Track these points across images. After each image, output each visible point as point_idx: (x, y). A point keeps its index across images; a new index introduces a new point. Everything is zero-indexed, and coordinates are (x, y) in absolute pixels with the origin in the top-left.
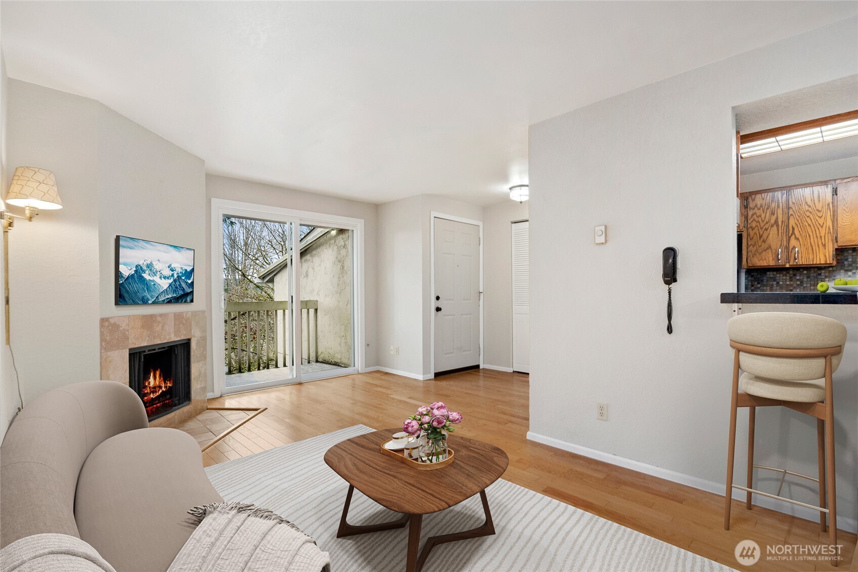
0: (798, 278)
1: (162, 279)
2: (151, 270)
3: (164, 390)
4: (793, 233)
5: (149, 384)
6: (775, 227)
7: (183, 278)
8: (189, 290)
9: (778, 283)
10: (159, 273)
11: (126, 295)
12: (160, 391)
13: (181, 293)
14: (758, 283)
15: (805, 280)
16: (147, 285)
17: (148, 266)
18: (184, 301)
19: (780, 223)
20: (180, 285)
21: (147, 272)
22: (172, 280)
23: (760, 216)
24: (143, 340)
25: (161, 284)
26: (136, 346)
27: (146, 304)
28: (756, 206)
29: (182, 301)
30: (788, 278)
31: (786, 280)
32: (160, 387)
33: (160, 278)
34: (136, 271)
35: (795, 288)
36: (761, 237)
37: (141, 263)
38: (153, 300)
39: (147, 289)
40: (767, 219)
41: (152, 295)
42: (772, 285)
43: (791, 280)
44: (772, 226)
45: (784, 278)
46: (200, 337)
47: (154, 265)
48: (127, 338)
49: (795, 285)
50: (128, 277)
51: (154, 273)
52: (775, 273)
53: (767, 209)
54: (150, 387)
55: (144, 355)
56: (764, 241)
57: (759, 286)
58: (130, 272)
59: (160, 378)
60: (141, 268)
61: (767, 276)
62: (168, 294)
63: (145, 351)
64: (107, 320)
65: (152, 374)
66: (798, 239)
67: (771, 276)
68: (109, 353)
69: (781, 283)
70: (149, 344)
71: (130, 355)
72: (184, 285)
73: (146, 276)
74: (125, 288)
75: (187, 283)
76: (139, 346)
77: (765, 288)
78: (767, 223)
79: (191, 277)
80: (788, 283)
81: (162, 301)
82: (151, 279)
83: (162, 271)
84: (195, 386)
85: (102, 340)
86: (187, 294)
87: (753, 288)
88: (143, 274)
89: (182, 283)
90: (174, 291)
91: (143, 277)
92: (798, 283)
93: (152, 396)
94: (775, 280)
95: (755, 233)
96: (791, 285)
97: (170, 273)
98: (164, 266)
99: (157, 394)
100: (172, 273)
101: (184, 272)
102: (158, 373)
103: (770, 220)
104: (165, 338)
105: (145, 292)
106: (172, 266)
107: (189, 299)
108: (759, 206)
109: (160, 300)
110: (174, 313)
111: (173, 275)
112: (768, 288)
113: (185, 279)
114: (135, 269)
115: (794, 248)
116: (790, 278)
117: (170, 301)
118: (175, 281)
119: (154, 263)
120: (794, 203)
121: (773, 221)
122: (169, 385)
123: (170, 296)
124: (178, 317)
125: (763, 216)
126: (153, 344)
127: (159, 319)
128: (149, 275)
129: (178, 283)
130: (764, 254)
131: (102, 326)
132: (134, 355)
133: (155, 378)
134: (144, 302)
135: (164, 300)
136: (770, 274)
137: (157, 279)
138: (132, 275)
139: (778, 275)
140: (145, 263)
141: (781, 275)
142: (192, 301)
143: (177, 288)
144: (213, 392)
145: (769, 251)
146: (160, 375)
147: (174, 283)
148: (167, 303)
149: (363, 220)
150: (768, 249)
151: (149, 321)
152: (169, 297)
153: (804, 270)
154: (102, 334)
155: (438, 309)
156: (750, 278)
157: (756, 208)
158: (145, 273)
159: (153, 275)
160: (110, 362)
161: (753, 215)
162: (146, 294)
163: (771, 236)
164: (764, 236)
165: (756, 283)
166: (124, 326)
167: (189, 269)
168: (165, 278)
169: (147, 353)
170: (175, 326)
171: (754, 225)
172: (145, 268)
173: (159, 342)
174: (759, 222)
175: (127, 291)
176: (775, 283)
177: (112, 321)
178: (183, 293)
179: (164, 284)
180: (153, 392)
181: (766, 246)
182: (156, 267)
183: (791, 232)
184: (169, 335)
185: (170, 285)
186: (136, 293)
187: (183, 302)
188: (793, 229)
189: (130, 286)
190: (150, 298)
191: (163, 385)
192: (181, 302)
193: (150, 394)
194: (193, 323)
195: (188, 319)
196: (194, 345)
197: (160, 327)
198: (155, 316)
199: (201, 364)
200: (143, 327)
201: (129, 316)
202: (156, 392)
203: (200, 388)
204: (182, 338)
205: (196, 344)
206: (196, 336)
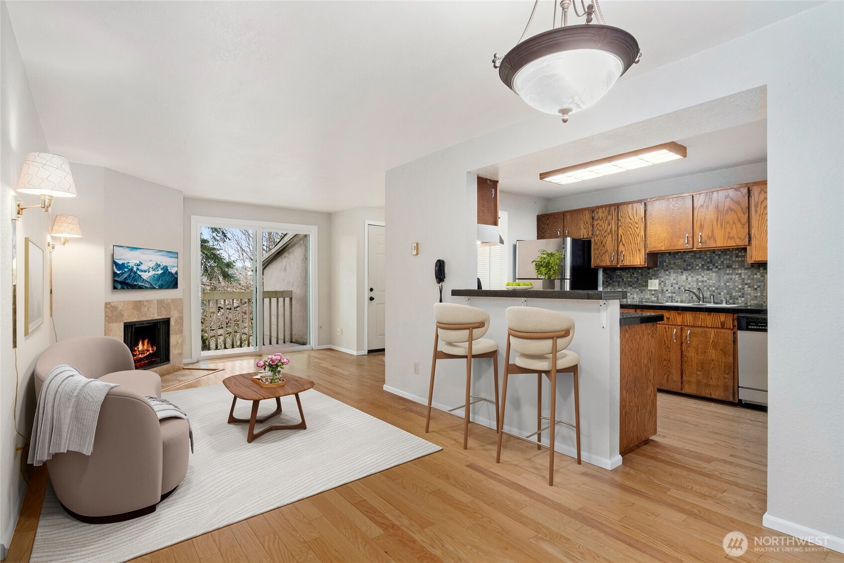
0: (635, 276)
3: (151, 352)
4: (621, 240)
5: (138, 348)
6: (610, 236)
9: (623, 280)
12: (148, 353)
14: (611, 280)
15: (640, 277)
19: (613, 232)
23: (601, 226)
24: (134, 317)
26: (129, 321)
28: (599, 218)
30: (629, 276)
31: (628, 277)
32: (148, 351)
35: (633, 284)
36: (602, 243)
40: (605, 229)
42: (619, 281)
43: (631, 278)
44: (609, 234)
45: (627, 275)
46: (178, 317)
49: (634, 282)
52: (621, 271)
53: (606, 220)
54: (139, 350)
55: (135, 328)
56: (604, 246)
57: (611, 282)
59: (148, 345)
61: (617, 274)
63: (136, 325)
64: (109, 303)
65: (140, 342)
66: (624, 245)
67: (619, 274)
68: (111, 325)
69: (625, 280)
70: (138, 320)
71: (124, 326)
76: (131, 321)
77: (615, 284)
78: (605, 232)
80: (629, 280)
84: (174, 352)
85: (106, 316)
87: (607, 283)
92: (636, 280)
93: (140, 356)
94: (621, 278)
95: (598, 240)
96: (631, 282)
99: (145, 355)
102: (146, 342)
103: (607, 229)
104: (150, 317)
107: (174, 286)
108: (601, 218)
110: (157, 300)
112: (617, 284)
115: (622, 252)
116: (631, 275)
120: (621, 216)
121: (609, 231)
122: (154, 349)
124: (160, 303)
125: (603, 226)
126: (141, 320)
127: (145, 303)
130: (603, 257)
131: (106, 307)
132: (128, 327)
133: (143, 344)
136: (618, 272)
139: (623, 273)
141: (625, 273)
142: (176, 287)
144: (191, 358)
145: (607, 253)
146: (148, 343)
149: (317, 227)
150: (606, 252)
151: (138, 305)
153: (639, 269)
154: (106, 312)
155: (372, 299)
156: (605, 276)
157: (599, 220)
160: (111, 330)
161: (597, 225)
163: (608, 242)
164: (604, 242)
165: (609, 279)
166: (120, 308)
169: (137, 326)
170: (157, 308)
171: (598, 232)
173: (146, 319)
174: (600, 230)
176: (621, 279)
177: (113, 304)
180: (142, 354)
181: (605, 250)
183: (620, 240)
184: (153, 315)
188: (621, 236)
191: (150, 350)
193: (139, 355)
194: (172, 307)
195: (168, 304)
196: (172, 322)
197: (146, 309)
198: (143, 301)
199: (178, 336)
200: (133, 309)
201: (124, 301)
202: (144, 354)
203: (177, 354)
204: (163, 317)
205: (175, 322)
206: (175, 316)
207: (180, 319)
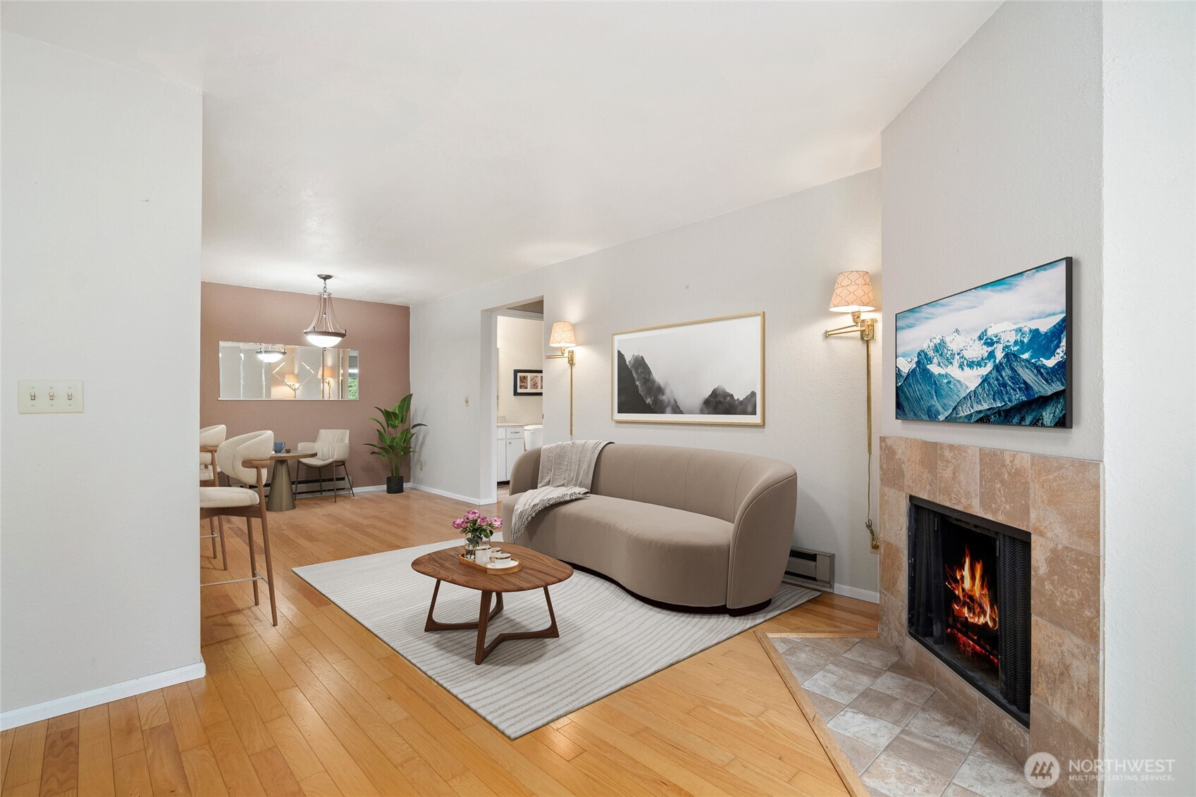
1: (966, 368)
2: (941, 355)
5: (962, 579)
7: (1026, 356)
8: (1049, 390)
10: (957, 357)
11: (906, 404)
13: (1018, 397)
16: (936, 384)
17: (936, 350)
18: (1028, 419)
20: (1015, 378)
21: (935, 360)
22: (990, 366)
24: (923, 488)
25: (962, 380)
26: (914, 494)
27: (934, 421)
29: (1023, 419)
33: (961, 367)
34: (918, 363)
37: (925, 347)
38: (947, 414)
39: (936, 392)
41: (945, 404)
46: (1064, 547)
47: (948, 344)
48: (904, 477)
50: (908, 375)
51: (948, 359)
54: (963, 589)
58: (911, 365)
59: (982, 587)
60: (926, 355)
62: (979, 402)
63: (940, 514)
65: (967, 564)
70: (931, 500)
71: (911, 504)
72: (1027, 375)
73: (934, 369)
74: (904, 393)
75: (1038, 369)
79: (1058, 346)
81: (966, 417)
82: (943, 372)
83: (964, 353)
86: (1044, 401)
88: (928, 366)
89: (1020, 371)
90: (997, 395)
91: (928, 371)
97: (985, 351)
98: (969, 340)
99: (975, 619)
100: (990, 349)
101: (1026, 340)
105: (932, 398)
106: (990, 333)
107: (1048, 415)
109: (962, 414)
110: (980, 450)
111: (991, 355)
113: (1032, 357)
114: (916, 359)
117: (985, 419)
118: (998, 368)
119: (948, 339)
123: (985, 406)
124: (990, 459)
126: (937, 501)
127: (949, 455)
128: (939, 365)
129: (1007, 373)
131: (880, 447)
134: (932, 416)
135: (971, 415)
137: (954, 371)
138: (914, 371)
140: (932, 345)
142: (1066, 422)
143: (1005, 385)
146: (982, 578)
147: (995, 374)
148: (979, 422)
151: (931, 455)
152: (980, 408)
154: (880, 458)
158: (931, 363)
159: (947, 363)
162: (935, 402)
166: (900, 454)
167: (1045, 326)
168: (971, 365)
170: (981, 481)
172: (931, 353)
173: (948, 504)
175: (907, 398)
177: (890, 444)
178: (1024, 398)
179: (970, 379)
182: (951, 346)
185: (985, 380)
186: (918, 401)
187: (1028, 422)
189: (911, 390)
190: (941, 409)
192: (1020, 424)
194: (1035, 492)
195: (1019, 473)
196: (1038, 556)
197: (950, 471)
198: (941, 446)
200: (922, 463)
204: (1000, 519)
205: (1050, 561)
206: (1049, 535)
207: (1077, 561)
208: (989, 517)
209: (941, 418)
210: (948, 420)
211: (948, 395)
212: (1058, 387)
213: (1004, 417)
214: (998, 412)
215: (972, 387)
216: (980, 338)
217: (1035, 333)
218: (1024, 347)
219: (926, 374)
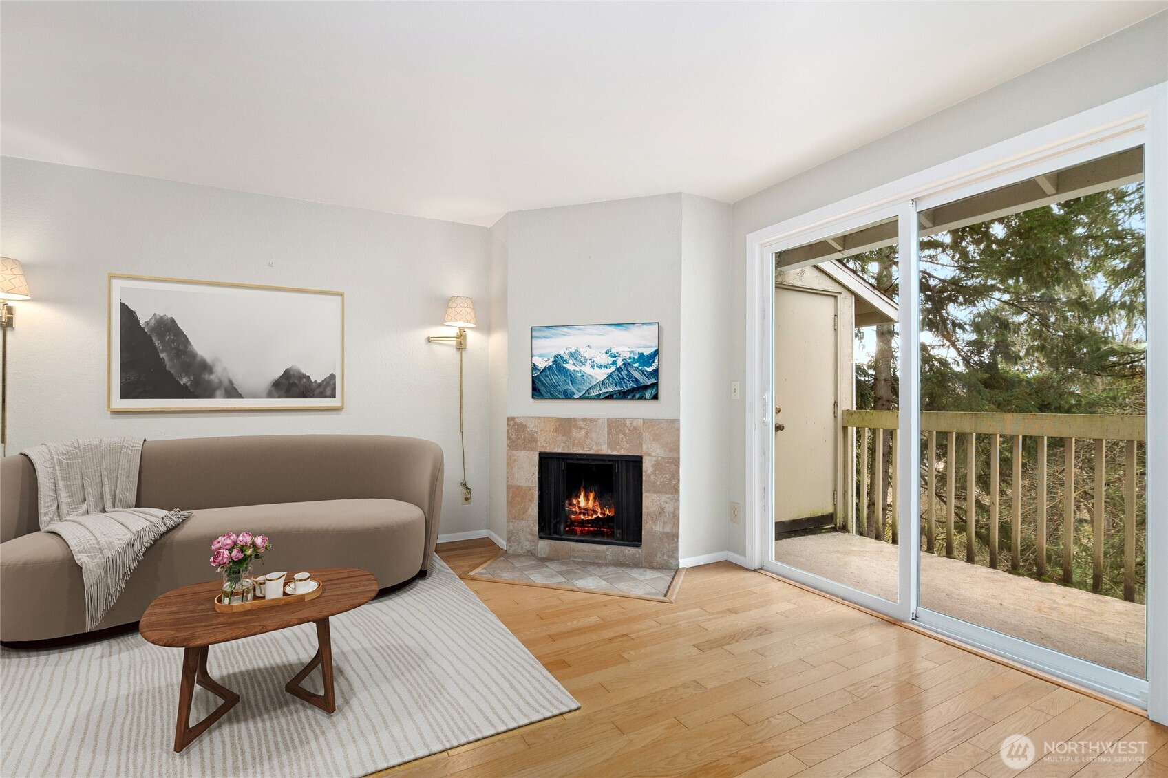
1: (596, 368)
2: (576, 359)
3: (601, 516)
5: (578, 503)
7: (636, 365)
8: (649, 382)
10: (589, 361)
11: (542, 388)
12: (595, 516)
13: (631, 385)
16: (571, 376)
17: (572, 355)
18: (637, 396)
20: (630, 375)
21: (571, 362)
22: (613, 368)
24: (557, 445)
25: (593, 375)
26: (547, 451)
27: (570, 399)
29: (634, 396)
32: (595, 512)
33: (592, 367)
34: (555, 362)
37: (561, 352)
38: (580, 394)
39: (571, 381)
41: (579, 388)
46: (663, 458)
47: (582, 353)
48: (535, 440)
50: (545, 369)
51: (581, 362)
54: (579, 507)
55: (565, 464)
58: (547, 363)
59: (595, 502)
60: (562, 358)
62: (605, 387)
63: (568, 459)
64: (513, 419)
65: (582, 494)
68: (515, 452)
70: (565, 452)
71: (539, 459)
72: (637, 375)
73: (569, 366)
74: (540, 380)
75: (643, 372)
76: (551, 451)
79: (653, 362)
81: (596, 396)
82: (577, 369)
83: (595, 359)
85: (509, 438)
86: (646, 387)
88: (564, 365)
89: (633, 372)
90: (618, 383)
91: (564, 368)
93: (582, 516)
97: (610, 360)
98: (598, 352)
99: (590, 517)
100: (614, 359)
101: (636, 357)
102: (591, 496)
104: (592, 449)
105: (568, 384)
106: (613, 351)
107: (648, 394)
109: (593, 394)
110: (608, 419)
111: (614, 363)
113: (640, 366)
114: (553, 360)
117: (609, 397)
118: (619, 370)
119: (582, 351)
122: (607, 513)
123: (610, 390)
124: (615, 424)
126: (572, 451)
127: (581, 424)
128: (574, 364)
129: (624, 373)
131: (509, 425)
132: (546, 460)
133: (587, 499)
134: (568, 396)
135: (600, 394)
137: (587, 369)
138: (550, 367)
140: (567, 352)
142: (655, 397)
143: (623, 379)
146: (595, 498)
147: (616, 372)
148: (604, 398)
151: (565, 425)
152: (607, 391)
154: (508, 431)
158: (567, 363)
159: (581, 364)
160: (515, 460)
162: (570, 387)
166: (531, 427)
167: (647, 352)
168: (600, 367)
170: (608, 435)
172: (566, 357)
173: (581, 452)
175: (544, 385)
177: (518, 421)
178: (635, 386)
179: (601, 375)
180: (584, 514)
182: (584, 355)
184: (598, 444)
185: (610, 375)
186: (555, 386)
187: (637, 397)
189: (547, 379)
190: (575, 391)
191: (599, 511)
192: (632, 398)
193: (580, 514)
194: (646, 436)
195: (635, 428)
196: (647, 466)
197: (583, 433)
198: (575, 420)
199: (665, 498)
200: (556, 430)
201: (539, 418)
202: (588, 515)
203: (661, 533)
204: (623, 452)
205: (653, 466)
206: (654, 454)
207: (668, 462)
208: (615, 453)
209: (576, 396)
210: (581, 398)
211: (581, 383)
212: (653, 381)
213: (623, 395)
214: (619, 392)
215: (601, 379)
216: (606, 353)
217: (641, 355)
218: (635, 361)
219: (563, 370)
